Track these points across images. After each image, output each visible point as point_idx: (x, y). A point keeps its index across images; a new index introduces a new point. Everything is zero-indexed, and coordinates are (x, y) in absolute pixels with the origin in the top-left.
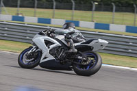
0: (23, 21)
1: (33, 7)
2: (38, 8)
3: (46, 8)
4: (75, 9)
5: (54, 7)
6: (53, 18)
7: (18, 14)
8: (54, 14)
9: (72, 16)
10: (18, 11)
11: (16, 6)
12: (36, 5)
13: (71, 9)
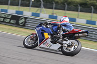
0: (56, 19)
1: (64, 10)
2: (67, 10)
3: (73, 11)
4: (94, 13)
5: (79, 10)
6: (78, 18)
7: (53, 14)
8: (78, 15)
9: (91, 17)
10: (53, 12)
11: (52, 8)
12: (66, 8)
13: (91, 12)
